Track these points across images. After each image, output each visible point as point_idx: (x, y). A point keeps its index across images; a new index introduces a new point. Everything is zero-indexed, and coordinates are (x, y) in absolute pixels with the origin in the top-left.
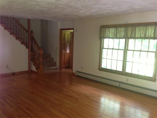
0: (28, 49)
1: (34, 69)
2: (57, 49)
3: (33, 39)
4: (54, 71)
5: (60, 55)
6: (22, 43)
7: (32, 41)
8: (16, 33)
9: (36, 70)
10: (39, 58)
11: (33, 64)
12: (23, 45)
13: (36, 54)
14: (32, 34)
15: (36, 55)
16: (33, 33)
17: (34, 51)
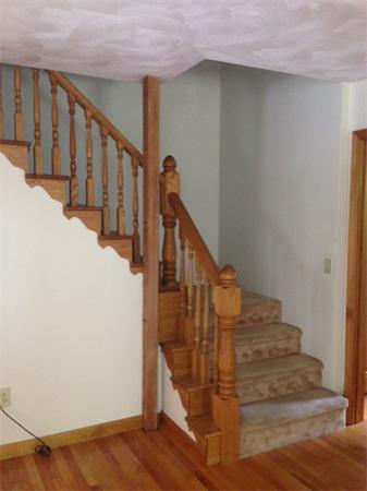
0: (140, 276)
1: (175, 408)
2: (327, 270)
3: (173, 209)
4: (315, 433)
5: (349, 314)
6: (106, 237)
7: (168, 224)
8: (73, 171)
9: (191, 428)
10: (210, 340)
11: (169, 373)
12: (110, 251)
13: (189, 308)
14: (169, 174)
15: (194, 310)
16: (175, 173)
17: (178, 290)
